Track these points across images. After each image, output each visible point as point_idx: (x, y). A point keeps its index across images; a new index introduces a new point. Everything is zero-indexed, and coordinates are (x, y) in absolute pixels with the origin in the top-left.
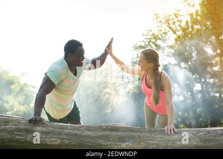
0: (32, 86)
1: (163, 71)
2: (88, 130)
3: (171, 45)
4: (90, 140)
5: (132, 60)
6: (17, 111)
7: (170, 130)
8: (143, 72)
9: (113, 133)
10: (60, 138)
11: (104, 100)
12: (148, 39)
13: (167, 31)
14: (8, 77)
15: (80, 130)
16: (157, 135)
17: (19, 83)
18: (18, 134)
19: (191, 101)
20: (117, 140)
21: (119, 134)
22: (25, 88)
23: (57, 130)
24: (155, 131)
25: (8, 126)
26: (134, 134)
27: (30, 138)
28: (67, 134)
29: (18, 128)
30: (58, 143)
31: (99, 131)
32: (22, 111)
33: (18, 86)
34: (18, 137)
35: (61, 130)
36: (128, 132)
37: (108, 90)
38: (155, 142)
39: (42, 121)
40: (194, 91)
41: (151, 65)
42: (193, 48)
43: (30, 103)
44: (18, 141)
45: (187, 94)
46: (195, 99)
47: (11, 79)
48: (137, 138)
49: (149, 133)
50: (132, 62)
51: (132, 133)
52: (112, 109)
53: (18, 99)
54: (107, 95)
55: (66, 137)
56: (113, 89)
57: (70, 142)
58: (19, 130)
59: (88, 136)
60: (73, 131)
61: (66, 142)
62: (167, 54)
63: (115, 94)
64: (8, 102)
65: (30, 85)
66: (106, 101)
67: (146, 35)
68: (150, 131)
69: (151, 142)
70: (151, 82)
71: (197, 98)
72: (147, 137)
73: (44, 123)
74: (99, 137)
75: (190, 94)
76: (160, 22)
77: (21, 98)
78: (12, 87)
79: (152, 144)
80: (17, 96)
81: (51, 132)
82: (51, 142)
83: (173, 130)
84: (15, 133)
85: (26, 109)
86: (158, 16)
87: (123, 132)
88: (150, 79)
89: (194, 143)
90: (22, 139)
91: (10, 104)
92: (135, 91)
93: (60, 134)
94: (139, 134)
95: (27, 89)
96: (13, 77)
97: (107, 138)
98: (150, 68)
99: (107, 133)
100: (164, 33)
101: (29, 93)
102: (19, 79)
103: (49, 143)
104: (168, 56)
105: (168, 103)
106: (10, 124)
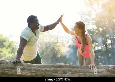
0: (16, 42)
1: (87, 34)
2: (46, 67)
3: (93, 18)
4: (47, 73)
5: (72, 27)
6: (8, 57)
7: (92, 67)
8: (77, 35)
9: (60, 69)
10: (30, 72)
11: (56, 50)
12: (80, 15)
13: (91, 10)
14: (2, 38)
15: (41, 68)
16: (85, 69)
17: (9, 41)
18: (7, 70)
19: (105, 50)
20: (62, 73)
21: (63, 69)
22: (12, 44)
23: (29, 67)
24: (84, 67)
25: (1, 66)
26: (72, 69)
27: (14, 72)
28: (35, 70)
29: (7, 67)
30: (29, 75)
31: (53, 68)
32: (10, 56)
33: (8, 43)
34: (7, 72)
35: (31, 68)
36: (68, 68)
37: (58, 44)
38: (84, 73)
39: (20, 63)
40: (107, 44)
41: (80, 30)
42: (106, 19)
43: (15, 52)
44: (7, 74)
45: (103, 46)
46: (108, 48)
47: (4, 39)
48: (74, 71)
49: (80, 68)
50: (72, 28)
51: (71, 69)
52: (61, 55)
53: (8, 50)
54: (58, 47)
55: (34, 72)
56: (61, 44)
57: (36, 74)
58: (7, 68)
59: (46, 71)
60: (38, 68)
61: (34, 74)
62: (91, 23)
63: (62, 46)
64: (2, 52)
65: (15, 42)
66: (57, 50)
67: (79, 13)
68: (81, 67)
69: (82, 73)
70: (81, 40)
71: (109, 48)
72: (79, 71)
73: (22, 64)
74: (52, 71)
75: (104, 45)
76: (87, 5)
77: (10, 50)
78: (5, 43)
79: (82, 75)
80: (7, 48)
81: (25, 69)
82: (26, 74)
83: (94, 66)
84: (5, 69)
85: (13, 55)
86: (86, 2)
87: (66, 68)
88: (80, 38)
89: (106, 74)
90: (9, 73)
91: (4, 53)
92: (74, 44)
93: (30, 69)
94: (75, 69)
95: (13, 44)
96: (5, 38)
97: (57, 71)
98: (80, 32)
99: (57, 69)
100: (89, 11)
101: (14, 46)
102: (9, 39)
103: (24, 75)
104: (92, 24)
105: (90, 52)
106: (3, 64)
